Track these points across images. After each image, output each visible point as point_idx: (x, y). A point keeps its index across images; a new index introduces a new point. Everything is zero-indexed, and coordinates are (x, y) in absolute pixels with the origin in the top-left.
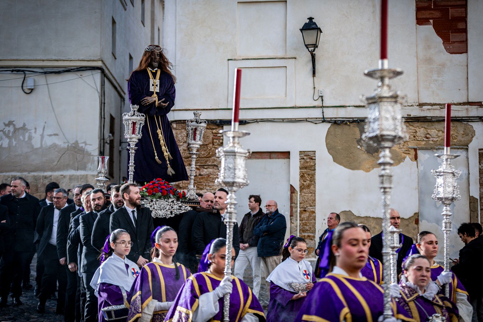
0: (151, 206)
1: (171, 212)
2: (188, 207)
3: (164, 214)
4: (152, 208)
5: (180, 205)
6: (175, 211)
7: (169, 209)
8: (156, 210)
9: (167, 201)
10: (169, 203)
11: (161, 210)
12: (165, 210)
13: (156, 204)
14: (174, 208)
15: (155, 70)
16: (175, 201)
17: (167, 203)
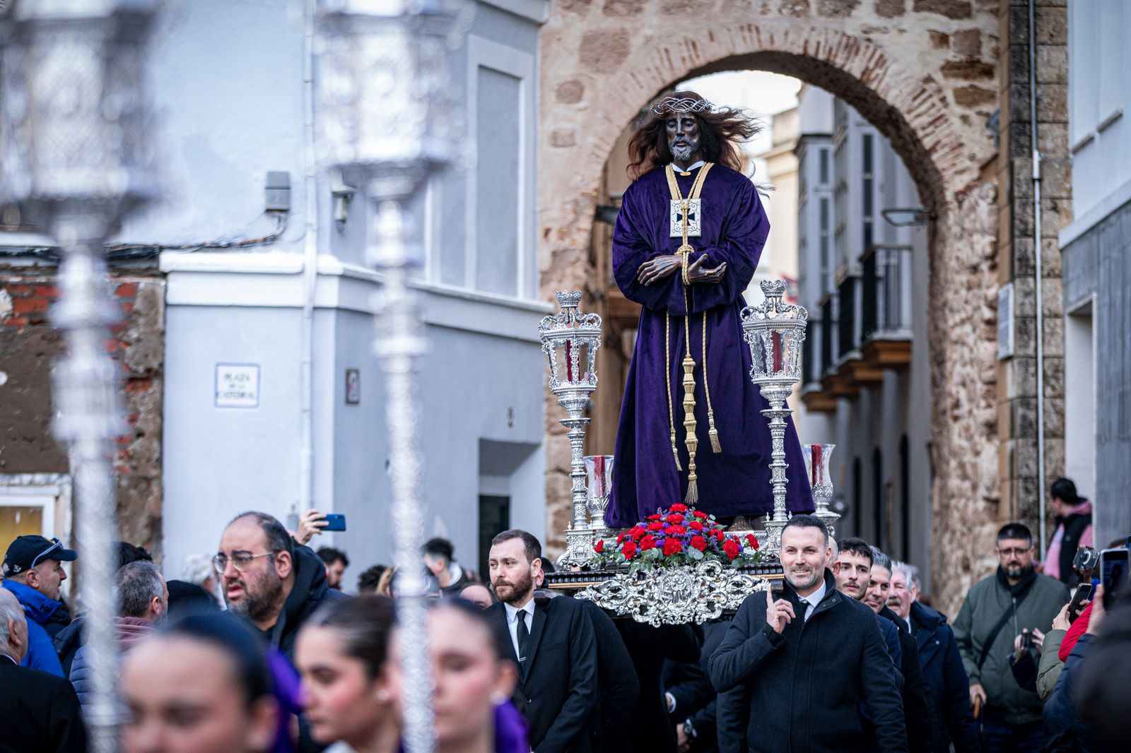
0: (642, 592)
1: (710, 605)
2: (763, 584)
3: (685, 614)
4: (646, 595)
5: (737, 578)
6: (723, 599)
7: (701, 596)
8: (659, 602)
9: (691, 572)
10: (697, 576)
11: (675, 601)
12: (689, 600)
13: (655, 584)
14: (717, 591)
15: (689, 169)
16: (718, 569)
17: (692, 576)
